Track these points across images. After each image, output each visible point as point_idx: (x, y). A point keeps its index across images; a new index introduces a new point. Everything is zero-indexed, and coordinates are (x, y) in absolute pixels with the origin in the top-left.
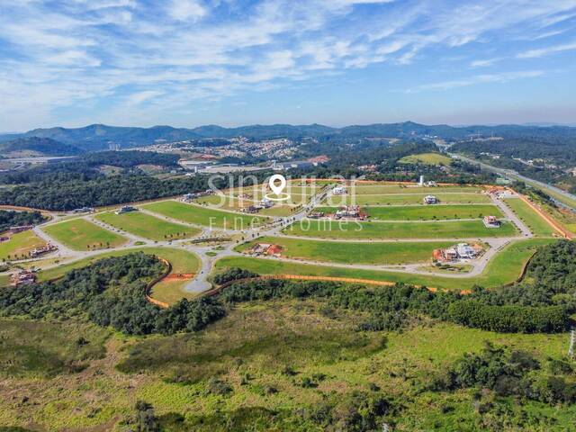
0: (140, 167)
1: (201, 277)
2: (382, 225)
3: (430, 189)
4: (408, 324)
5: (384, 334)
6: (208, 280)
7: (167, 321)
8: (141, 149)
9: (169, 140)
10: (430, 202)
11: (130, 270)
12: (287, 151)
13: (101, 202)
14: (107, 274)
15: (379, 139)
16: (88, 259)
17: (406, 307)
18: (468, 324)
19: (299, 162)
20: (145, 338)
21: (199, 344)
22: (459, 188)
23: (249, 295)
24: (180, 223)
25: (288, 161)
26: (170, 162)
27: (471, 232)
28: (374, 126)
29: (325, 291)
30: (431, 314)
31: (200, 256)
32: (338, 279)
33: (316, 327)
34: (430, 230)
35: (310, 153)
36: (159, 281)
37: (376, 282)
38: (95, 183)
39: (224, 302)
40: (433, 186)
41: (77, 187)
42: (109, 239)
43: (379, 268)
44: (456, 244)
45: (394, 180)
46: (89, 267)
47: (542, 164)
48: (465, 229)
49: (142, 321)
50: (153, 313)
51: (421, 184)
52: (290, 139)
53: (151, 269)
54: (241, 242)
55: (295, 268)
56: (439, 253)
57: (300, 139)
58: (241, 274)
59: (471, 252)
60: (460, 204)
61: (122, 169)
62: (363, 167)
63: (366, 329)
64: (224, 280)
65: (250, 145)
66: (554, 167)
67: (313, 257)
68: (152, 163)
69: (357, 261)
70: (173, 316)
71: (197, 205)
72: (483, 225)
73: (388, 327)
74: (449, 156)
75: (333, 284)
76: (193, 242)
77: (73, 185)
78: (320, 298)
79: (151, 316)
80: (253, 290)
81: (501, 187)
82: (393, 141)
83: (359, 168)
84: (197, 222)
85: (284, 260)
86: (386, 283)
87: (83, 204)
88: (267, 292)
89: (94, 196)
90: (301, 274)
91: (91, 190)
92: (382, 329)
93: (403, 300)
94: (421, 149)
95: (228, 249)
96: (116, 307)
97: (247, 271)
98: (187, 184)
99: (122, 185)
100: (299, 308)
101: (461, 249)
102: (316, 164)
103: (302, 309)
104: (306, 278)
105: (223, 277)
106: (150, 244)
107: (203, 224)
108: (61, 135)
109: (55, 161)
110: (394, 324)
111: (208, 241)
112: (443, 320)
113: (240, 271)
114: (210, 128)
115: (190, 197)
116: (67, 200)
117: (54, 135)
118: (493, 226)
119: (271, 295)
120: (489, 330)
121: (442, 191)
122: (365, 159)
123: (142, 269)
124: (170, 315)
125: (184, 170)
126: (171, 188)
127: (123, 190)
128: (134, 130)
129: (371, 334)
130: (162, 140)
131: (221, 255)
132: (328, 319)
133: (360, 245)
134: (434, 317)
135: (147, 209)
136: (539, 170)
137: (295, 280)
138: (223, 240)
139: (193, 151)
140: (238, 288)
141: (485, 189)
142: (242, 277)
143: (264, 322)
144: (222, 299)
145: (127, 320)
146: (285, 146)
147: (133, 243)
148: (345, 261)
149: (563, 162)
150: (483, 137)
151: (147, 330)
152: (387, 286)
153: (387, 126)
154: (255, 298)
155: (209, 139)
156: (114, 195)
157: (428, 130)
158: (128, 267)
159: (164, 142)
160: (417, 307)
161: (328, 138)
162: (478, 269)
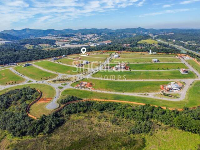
0: (40, 45)
1: (55, 100)
2: (136, 72)
3: (154, 55)
4: (154, 128)
5: (143, 135)
6: (58, 102)
7: (34, 129)
8: (41, 38)
9: (53, 34)
10: (155, 62)
11: (22, 96)
12: (96, 38)
13: (20, 60)
14: (11, 98)
15: (129, 34)
16: (5, 90)
17: (152, 117)
18: (184, 129)
19: (100, 43)
20: (22, 138)
21: (49, 143)
22: (166, 55)
23: (76, 110)
24: (49, 71)
25: (96, 42)
26: (52, 43)
27: (176, 76)
28: (127, 29)
29: (112, 108)
30: (165, 123)
31: (56, 88)
32: (118, 101)
33: (109, 131)
34: (157, 75)
35: (104, 39)
36: (35, 102)
37: (136, 103)
38: (18, 53)
39: (64, 114)
40: (155, 54)
41: (10, 54)
42: (17, 79)
43: (137, 95)
44: (170, 82)
45: (139, 52)
46: (4, 95)
47: (191, 43)
48: (173, 74)
49: (21, 128)
50: (27, 124)
51: (150, 53)
52: (97, 34)
53: (32, 96)
54: (74, 81)
55: (98, 95)
56: (163, 87)
57: (100, 34)
58: (73, 99)
59: (178, 87)
60: (168, 62)
61: (33, 46)
62: (124, 45)
63: (134, 133)
64: (65, 102)
65: (82, 36)
66: (195, 44)
67: (106, 89)
68: (45, 43)
69: (126, 91)
70: (38, 125)
71: (57, 63)
72: (180, 73)
73: (145, 131)
74: (157, 41)
75: (116, 104)
76: (53, 81)
77: (9, 54)
78: (110, 112)
79: (26, 126)
80: (78, 107)
81: (183, 55)
82: (134, 35)
83: (123, 45)
84: (56, 71)
85: (94, 91)
86: (141, 104)
87: (12, 61)
88: (85, 109)
89: (17, 58)
90: (101, 98)
91: (16, 55)
92: (142, 132)
93: (150, 113)
94: (146, 38)
95: (69, 84)
96: (11, 119)
97: (76, 98)
98: (55, 53)
99: (29, 53)
100: (100, 118)
101: (173, 86)
102: (106, 44)
103: (102, 118)
104: (103, 100)
105: (64, 101)
106: (34, 82)
107: (59, 72)
108: (14, 32)
109: (8, 42)
110: (147, 129)
111: (60, 80)
112: (171, 126)
113: (73, 97)
114: (68, 30)
115: (55, 59)
116: (5, 60)
117: (11, 33)
118: (185, 73)
119: (87, 109)
120: (196, 133)
121: (160, 56)
122: (125, 41)
123: (28, 96)
124: (36, 125)
125: (57, 46)
126: (49, 54)
127: (29, 55)
128: (40, 30)
129: (137, 137)
130: (50, 34)
131: (65, 88)
132: (115, 126)
133: (127, 83)
134: (166, 124)
135: (36, 64)
136: (190, 46)
137: (98, 101)
138: (67, 80)
139: (61, 39)
140: (72, 107)
141: (177, 55)
142: (74, 100)
143: (83, 127)
144: (64, 112)
145: (14, 128)
146: (95, 37)
147: (27, 81)
148: (121, 91)
149: (198, 43)
150: (167, 33)
151: (23, 134)
152: (142, 105)
153: (132, 29)
154: (79, 112)
155: (67, 34)
156: (25, 57)
157: (146, 30)
158: (22, 95)
159: (51, 35)
160: (157, 118)
161: (111, 34)
162: (183, 96)
